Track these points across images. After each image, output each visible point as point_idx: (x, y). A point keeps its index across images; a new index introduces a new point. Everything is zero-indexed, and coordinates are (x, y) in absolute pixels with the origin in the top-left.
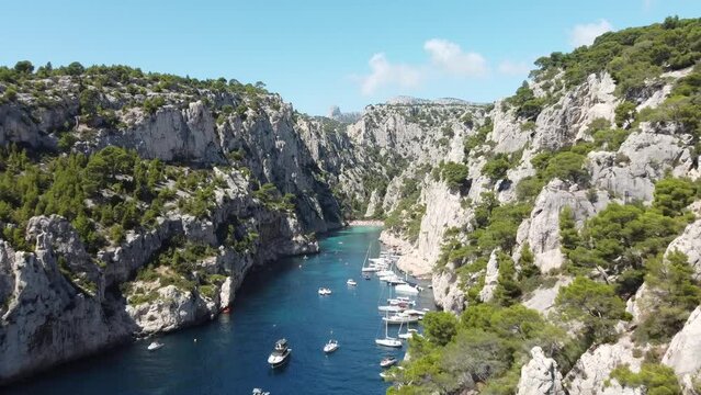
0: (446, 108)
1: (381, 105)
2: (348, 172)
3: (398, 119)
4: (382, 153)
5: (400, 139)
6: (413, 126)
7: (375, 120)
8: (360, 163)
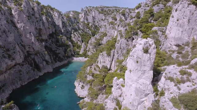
0: (113, 8)
1: (90, 7)
2: (75, 33)
3: (96, 12)
4: (90, 25)
5: (97, 20)
6: (101, 15)
7: (88, 12)
8: (81, 29)
